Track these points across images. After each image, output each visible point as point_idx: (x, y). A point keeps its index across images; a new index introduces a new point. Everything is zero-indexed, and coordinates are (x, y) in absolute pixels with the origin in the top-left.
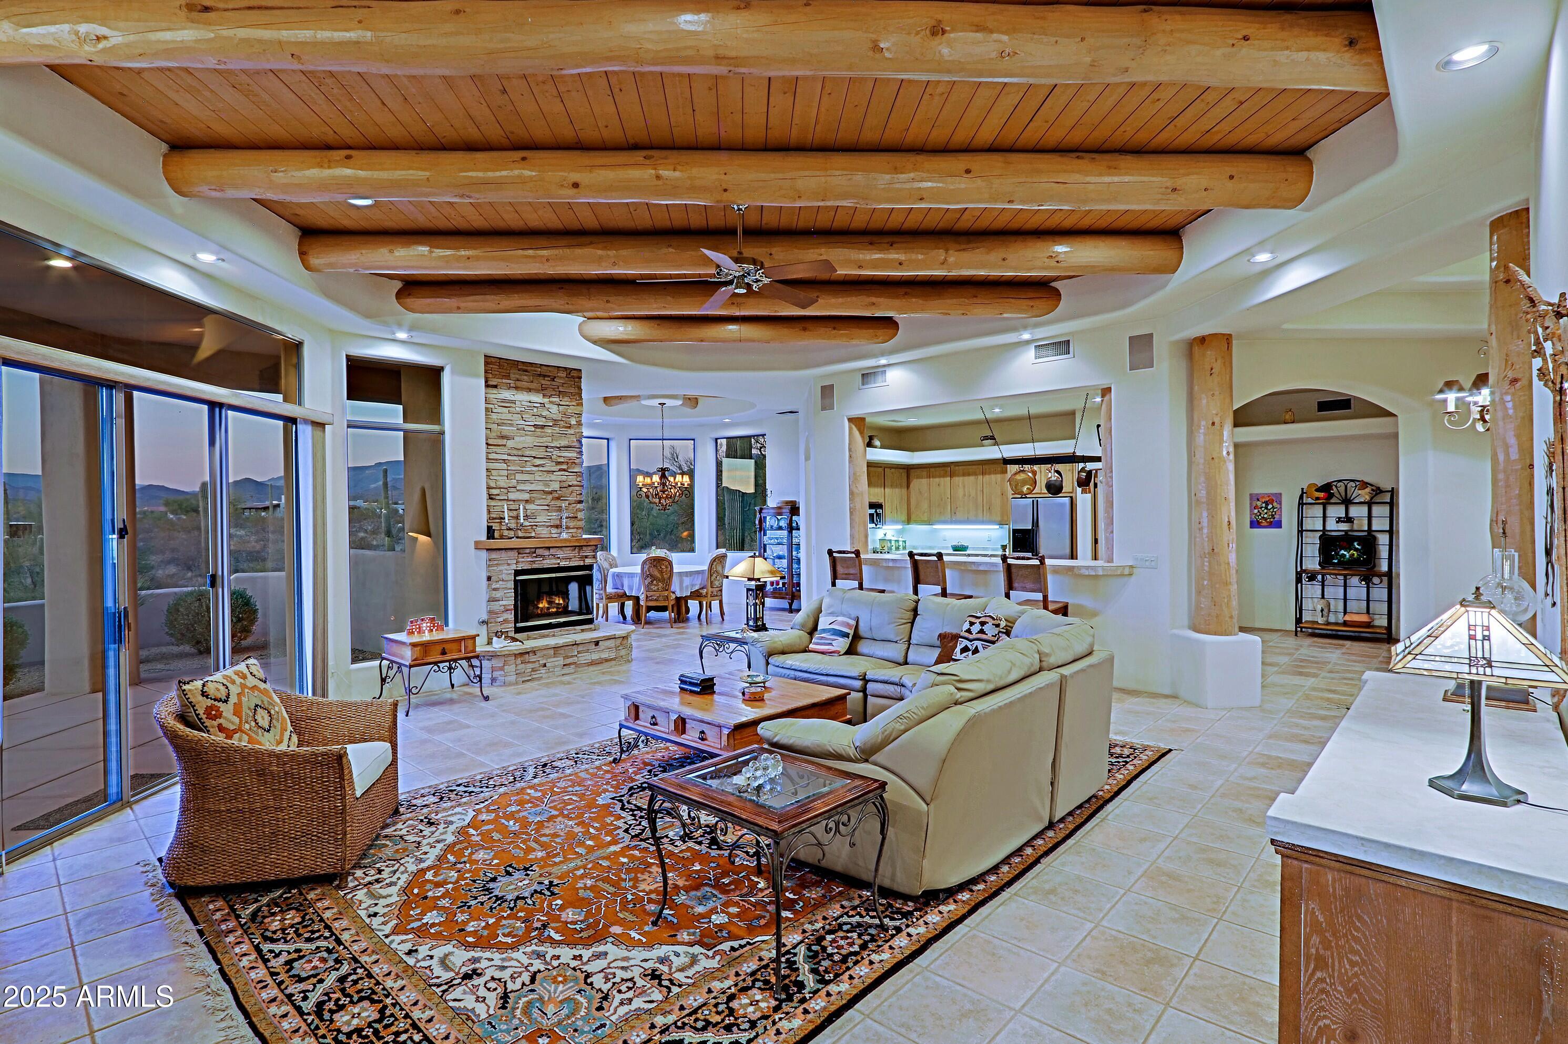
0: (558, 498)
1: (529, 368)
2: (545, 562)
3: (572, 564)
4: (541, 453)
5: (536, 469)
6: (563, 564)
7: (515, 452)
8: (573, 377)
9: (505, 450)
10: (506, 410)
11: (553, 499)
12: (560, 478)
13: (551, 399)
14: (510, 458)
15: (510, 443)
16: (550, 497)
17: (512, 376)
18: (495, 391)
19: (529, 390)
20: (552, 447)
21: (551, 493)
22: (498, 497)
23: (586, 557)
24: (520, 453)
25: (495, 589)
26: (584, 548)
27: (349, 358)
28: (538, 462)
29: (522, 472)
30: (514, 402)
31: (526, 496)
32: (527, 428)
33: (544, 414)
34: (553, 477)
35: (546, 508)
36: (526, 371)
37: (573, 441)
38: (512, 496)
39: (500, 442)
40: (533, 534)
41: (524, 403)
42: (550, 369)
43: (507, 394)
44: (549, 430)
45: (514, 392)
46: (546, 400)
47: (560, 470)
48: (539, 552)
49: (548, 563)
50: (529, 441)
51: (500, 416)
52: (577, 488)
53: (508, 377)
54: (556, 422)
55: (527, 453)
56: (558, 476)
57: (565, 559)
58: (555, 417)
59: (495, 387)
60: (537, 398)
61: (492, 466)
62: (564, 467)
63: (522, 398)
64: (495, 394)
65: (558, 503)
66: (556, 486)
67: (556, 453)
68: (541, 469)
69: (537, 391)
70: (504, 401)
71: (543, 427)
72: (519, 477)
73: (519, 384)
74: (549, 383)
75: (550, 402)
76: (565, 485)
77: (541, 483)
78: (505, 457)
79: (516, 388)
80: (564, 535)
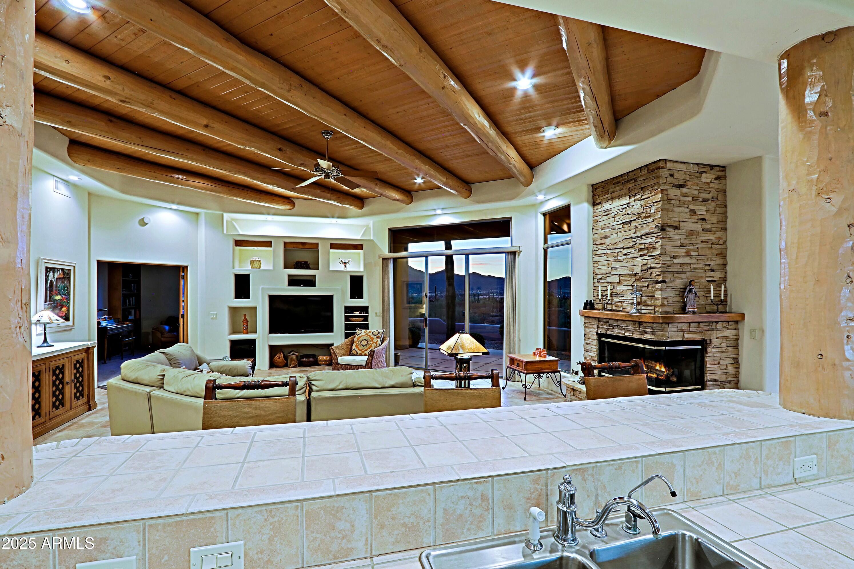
0: (639, 280)
1: (619, 180)
2: (615, 330)
3: (635, 336)
4: (628, 244)
5: (625, 257)
6: (627, 334)
7: (611, 247)
8: (653, 170)
9: (604, 247)
10: (606, 217)
11: (635, 280)
12: (640, 263)
13: (637, 197)
14: (609, 251)
15: (607, 241)
16: (633, 279)
17: (610, 191)
18: (600, 206)
19: (620, 197)
20: (635, 237)
21: (635, 275)
22: (601, 281)
23: (646, 332)
24: (615, 247)
25: (587, 344)
26: (645, 325)
27: (544, 214)
28: (626, 251)
29: (615, 261)
30: (610, 210)
31: (617, 279)
32: (617, 227)
33: (629, 212)
34: (636, 262)
35: (631, 288)
36: (619, 182)
37: (651, 228)
38: (609, 280)
39: (602, 241)
40: (621, 309)
41: (617, 208)
42: (634, 172)
43: (607, 206)
44: (634, 224)
45: (610, 202)
46: (632, 199)
47: (641, 256)
48: (611, 322)
49: (617, 332)
50: (621, 236)
51: (604, 223)
52: (656, 270)
53: (607, 193)
54: (639, 216)
55: (619, 246)
56: (639, 261)
57: (630, 331)
58: (638, 211)
59: (600, 203)
60: (625, 201)
61: (596, 259)
62: (645, 252)
63: (617, 204)
64: (599, 209)
65: (640, 284)
66: (638, 270)
67: (639, 241)
68: (628, 256)
69: (625, 195)
70: (606, 211)
71: (630, 222)
72: (614, 265)
73: (614, 195)
74: (633, 185)
75: (635, 200)
76: (644, 268)
77: (626, 268)
78: (605, 251)
79: (612, 199)
80: (634, 312)
